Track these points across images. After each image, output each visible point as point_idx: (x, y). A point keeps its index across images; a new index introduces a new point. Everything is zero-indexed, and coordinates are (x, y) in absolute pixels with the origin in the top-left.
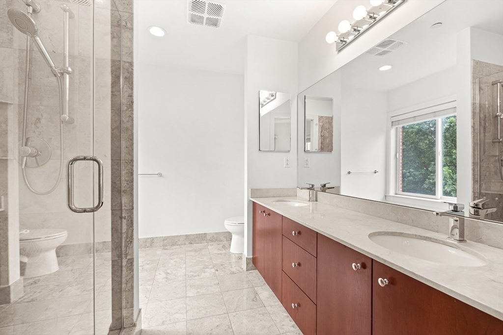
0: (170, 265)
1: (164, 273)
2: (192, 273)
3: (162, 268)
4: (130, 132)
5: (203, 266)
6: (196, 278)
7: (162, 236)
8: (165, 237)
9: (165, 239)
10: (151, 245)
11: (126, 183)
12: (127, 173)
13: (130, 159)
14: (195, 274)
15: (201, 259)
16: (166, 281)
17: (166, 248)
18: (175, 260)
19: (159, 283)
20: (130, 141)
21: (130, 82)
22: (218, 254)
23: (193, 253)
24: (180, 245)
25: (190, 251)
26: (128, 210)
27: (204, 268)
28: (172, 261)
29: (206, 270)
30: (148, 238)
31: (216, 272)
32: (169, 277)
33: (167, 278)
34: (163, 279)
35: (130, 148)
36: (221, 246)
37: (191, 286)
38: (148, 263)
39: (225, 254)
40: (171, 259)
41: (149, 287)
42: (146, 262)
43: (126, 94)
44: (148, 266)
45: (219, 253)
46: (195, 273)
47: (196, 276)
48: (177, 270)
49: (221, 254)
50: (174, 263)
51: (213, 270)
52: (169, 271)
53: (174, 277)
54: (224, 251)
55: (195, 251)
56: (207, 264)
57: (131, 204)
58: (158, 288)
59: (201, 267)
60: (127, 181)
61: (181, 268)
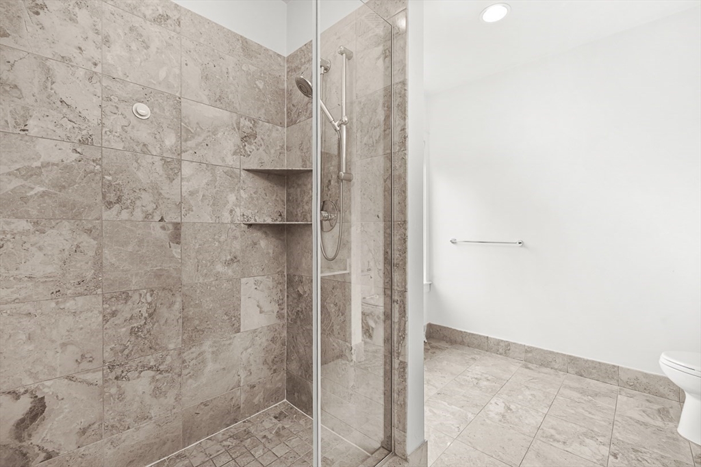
0: (520, 397)
1: (503, 405)
2: (553, 432)
3: (505, 396)
4: (403, 180)
5: (585, 430)
6: (555, 444)
7: (523, 344)
8: (529, 347)
9: (529, 350)
10: (505, 353)
11: (398, 253)
12: (399, 239)
13: (403, 220)
14: (557, 437)
15: (587, 414)
16: (500, 421)
17: (530, 365)
18: (533, 392)
19: (488, 418)
20: (403, 194)
21: (403, 110)
22: (638, 422)
23: (575, 395)
24: (556, 369)
25: (570, 388)
26: (401, 291)
27: (585, 434)
28: (527, 393)
29: (587, 441)
30: (502, 341)
31: (611, 458)
32: (507, 417)
33: (503, 416)
34: (497, 414)
35: (403, 204)
36: (656, 407)
37: (538, 455)
38: (489, 378)
39: (660, 429)
40: (527, 387)
41: (470, 416)
42: (486, 376)
43: (399, 129)
44: (486, 383)
45: (642, 419)
46: (559, 434)
47: (558, 441)
48: (527, 411)
49: (645, 424)
50: (530, 397)
51: (605, 451)
52: (513, 407)
53: (516, 420)
54: (659, 423)
55: (583, 392)
56: (596, 429)
57: (403, 284)
58: (483, 424)
59: (579, 429)
60: (399, 251)
61: (537, 412)
